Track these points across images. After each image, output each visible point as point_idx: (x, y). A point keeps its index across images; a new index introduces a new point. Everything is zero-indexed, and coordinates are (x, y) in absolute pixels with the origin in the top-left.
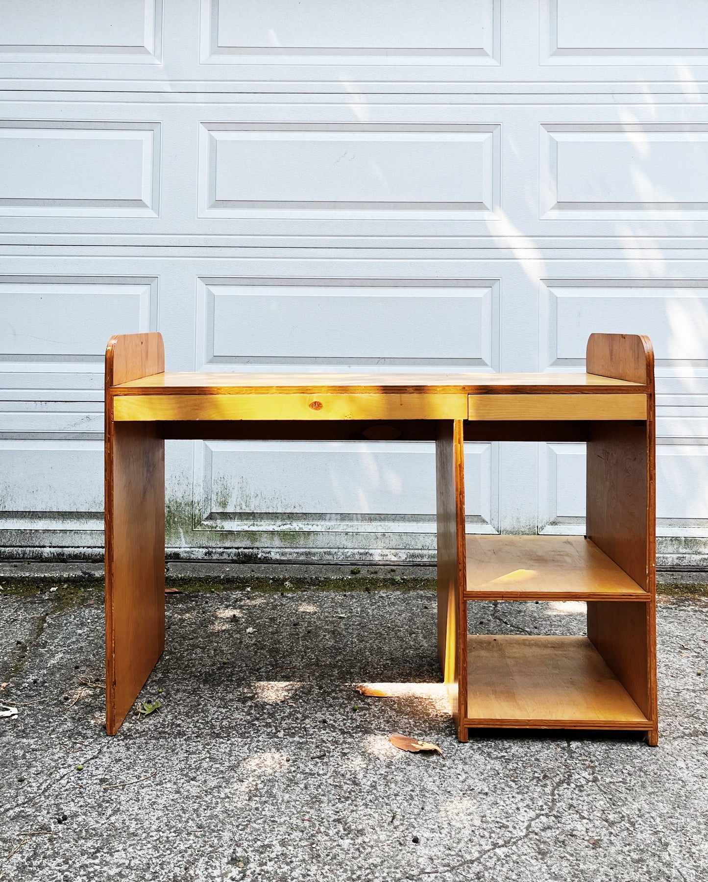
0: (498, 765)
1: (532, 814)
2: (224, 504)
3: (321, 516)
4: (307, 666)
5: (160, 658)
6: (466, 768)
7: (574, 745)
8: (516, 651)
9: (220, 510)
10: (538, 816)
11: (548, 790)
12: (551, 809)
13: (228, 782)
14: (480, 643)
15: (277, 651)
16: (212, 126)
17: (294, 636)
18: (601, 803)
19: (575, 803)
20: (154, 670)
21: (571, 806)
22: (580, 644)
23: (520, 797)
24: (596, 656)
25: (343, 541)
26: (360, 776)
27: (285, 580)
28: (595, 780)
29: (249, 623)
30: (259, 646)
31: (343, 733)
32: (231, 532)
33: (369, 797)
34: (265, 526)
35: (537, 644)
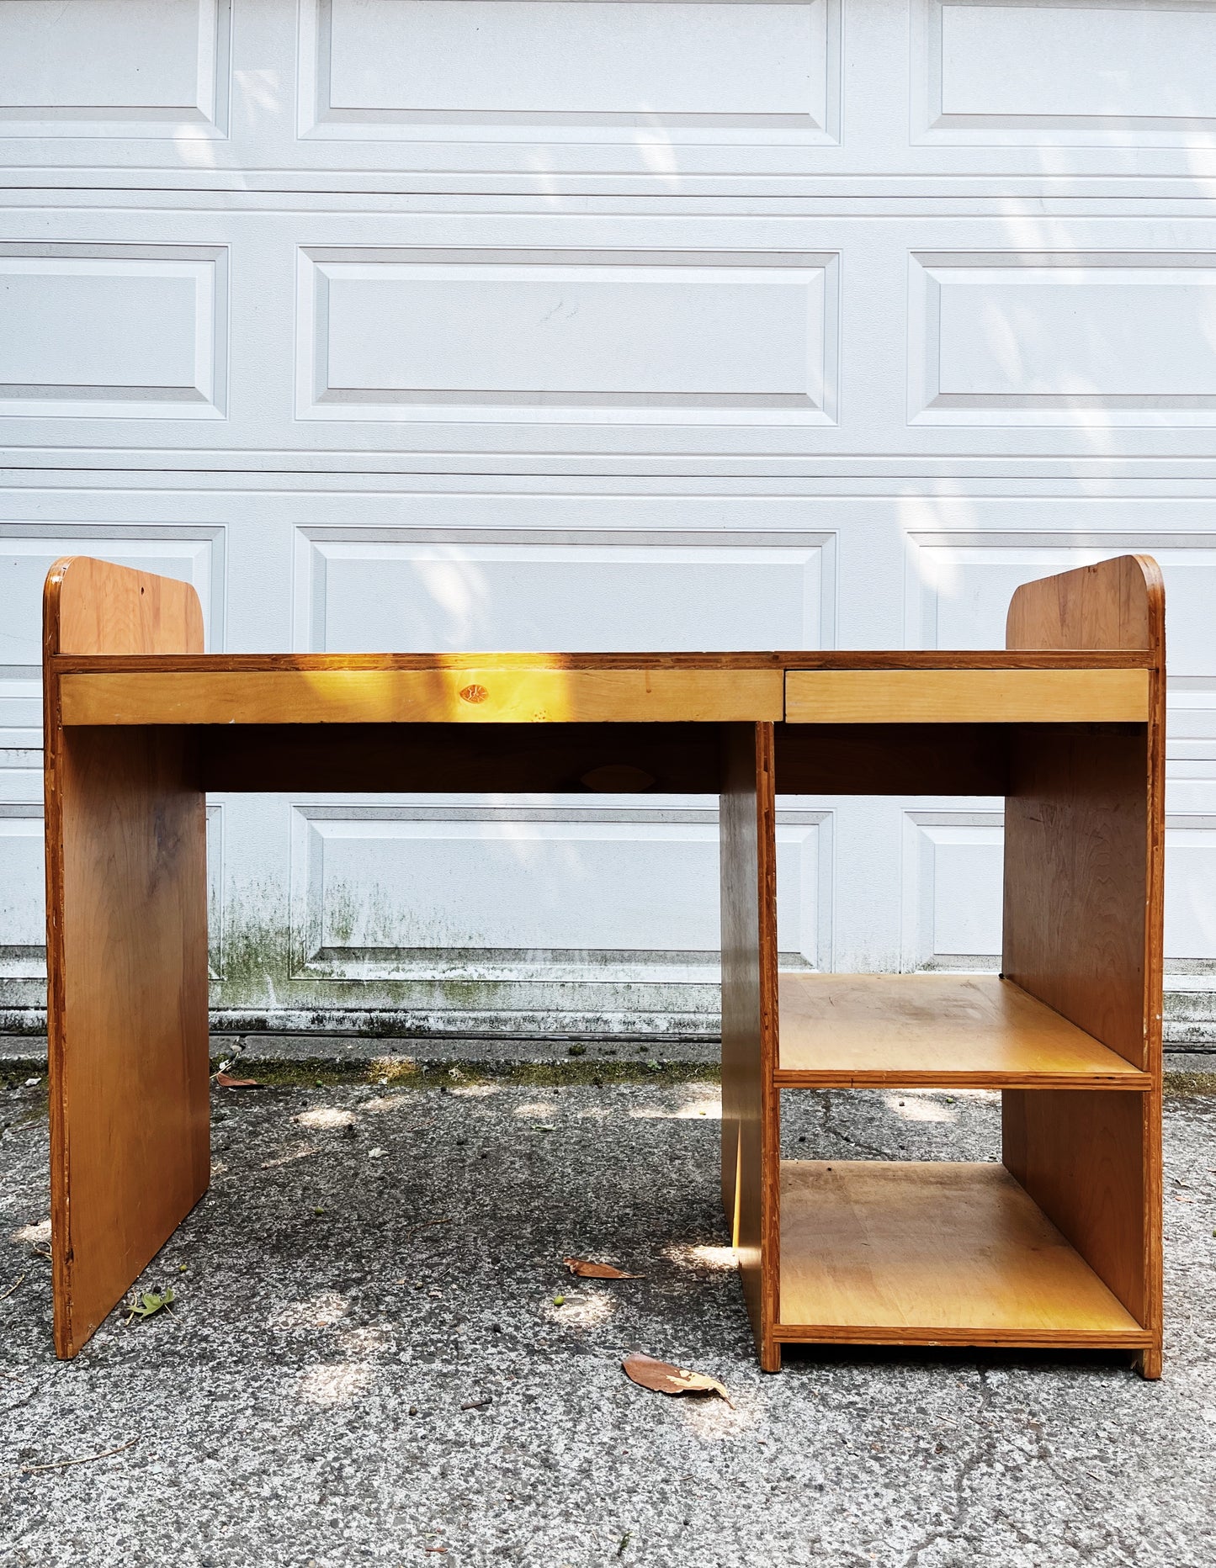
0: (842, 1424)
1: (919, 1534)
2: (345, 933)
3: (517, 954)
4: (475, 1219)
5: (198, 1203)
6: (778, 1428)
7: (995, 1378)
8: (873, 1191)
9: (339, 943)
10: (931, 1538)
11: (949, 1477)
12: (957, 1521)
13: (281, 1461)
14: (803, 1175)
15: (420, 1190)
16: (321, 253)
17: (456, 1164)
18: (1061, 1506)
19: (1005, 1505)
20: (181, 1228)
21: (998, 1514)
22: (989, 1178)
23: (890, 1494)
24: (1023, 1200)
25: (557, 998)
26: (558, 1448)
27: (450, 1065)
28: (1043, 1455)
29: (375, 1141)
30: (388, 1182)
31: (531, 1351)
32: (357, 983)
33: (575, 1497)
34: (418, 971)
35: (908, 1178)
